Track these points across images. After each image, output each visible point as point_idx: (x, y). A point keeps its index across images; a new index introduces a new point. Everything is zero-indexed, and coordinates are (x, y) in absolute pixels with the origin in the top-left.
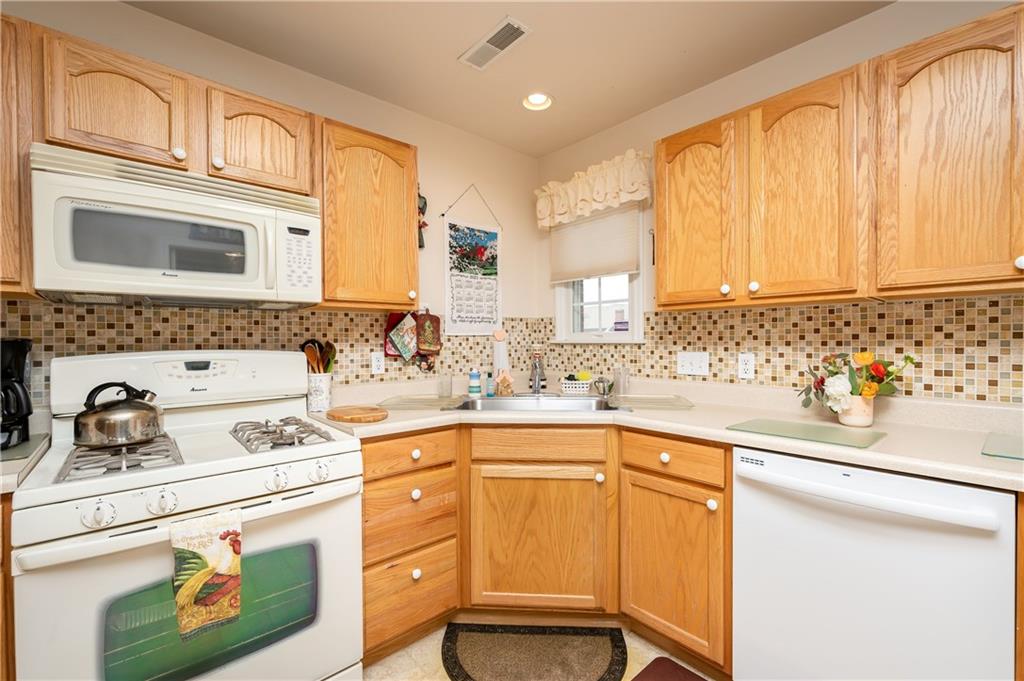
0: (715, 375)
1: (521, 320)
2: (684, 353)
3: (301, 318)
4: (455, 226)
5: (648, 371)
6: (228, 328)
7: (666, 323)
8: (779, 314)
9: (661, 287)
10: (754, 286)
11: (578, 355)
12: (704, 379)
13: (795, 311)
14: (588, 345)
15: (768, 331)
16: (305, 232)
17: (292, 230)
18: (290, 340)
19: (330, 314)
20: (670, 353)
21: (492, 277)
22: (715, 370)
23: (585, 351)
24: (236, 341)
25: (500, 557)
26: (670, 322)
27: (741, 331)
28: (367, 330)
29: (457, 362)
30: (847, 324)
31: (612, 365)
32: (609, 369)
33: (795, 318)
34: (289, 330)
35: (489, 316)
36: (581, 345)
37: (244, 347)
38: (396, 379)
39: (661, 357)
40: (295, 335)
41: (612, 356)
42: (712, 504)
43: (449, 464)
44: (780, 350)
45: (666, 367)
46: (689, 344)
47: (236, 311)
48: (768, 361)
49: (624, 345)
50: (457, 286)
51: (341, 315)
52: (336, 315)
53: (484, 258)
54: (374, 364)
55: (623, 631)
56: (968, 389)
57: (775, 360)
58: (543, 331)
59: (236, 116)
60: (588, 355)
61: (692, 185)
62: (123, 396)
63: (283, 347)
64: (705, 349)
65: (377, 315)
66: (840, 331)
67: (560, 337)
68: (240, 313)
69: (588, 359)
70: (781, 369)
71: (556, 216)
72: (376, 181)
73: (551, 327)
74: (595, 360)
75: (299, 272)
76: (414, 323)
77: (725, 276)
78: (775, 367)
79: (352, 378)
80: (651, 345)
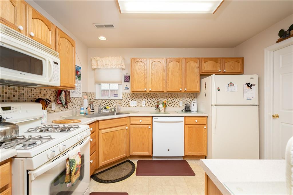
0: (138, 106)
2: (132, 101)
3: (31, 90)
5: (123, 105)
6: (6, 93)
7: (127, 95)
8: (149, 94)
9: (133, 88)
10: (150, 89)
11: (103, 102)
12: (136, 107)
14: (106, 100)
15: (147, 97)
16: (57, 63)
17: (54, 62)
18: (28, 98)
19: (40, 89)
20: (128, 101)
21: (80, 80)
23: (105, 101)
24: (9, 98)
25: (106, 152)
26: (129, 95)
27: (143, 97)
28: (50, 95)
29: (72, 105)
30: (159, 96)
31: (114, 105)
32: (113, 106)
33: (152, 95)
34: (28, 94)
35: (79, 91)
36: (104, 100)
38: (58, 111)
39: (126, 102)
40: (30, 96)
41: (114, 102)
42: (150, 127)
44: (149, 101)
45: (127, 105)
46: (133, 99)
47: (9, 86)
48: (147, 103)
49: (117, 100)
52: (42, 89)
53: (78, 74)
54: (53, 106)
55: (129, 160)
56: (172, 106)
57: (148, 102)
58: (91, 96)
59: (35, 18)
60: (106, 102)
63: (26, 101)
64: (136, 101)
65: (53, 90)
66: (158, 97)
67: (97, 98)
68: (10, 87)
69: (106, 103)
70: (149, 104)
71: (99, 66)
73: (94, 95)
74: (109, 104)
75: (56, 77)
76: (64, 93)
77: (145, 87)
78: (148, 104)
80: (124, 100)
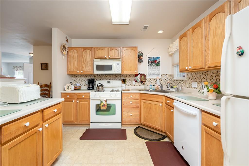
0: (198, 87)
1: (166, 75)
2: (193, 82)
4: (149, 57)
5: (187, 86)
6: (113, 77)
7: (190, 75)
8: (209, 72)
9: (180, 68)
10: (190, 67)
12: (196, 88)
13: (211, 72)
14: (178, 80)
15: (207, 77)
16: (119, 64)
17: (117, 64)
20: (191, 82)
21: (158, 66)
22: (198, 86)
25: (145, 117)
27: (202, 77)
28: (132, 77)
29: (150, 83)
33: (211, 74)
35: (158, 74)
37: (115, 80)
38: (137, 85)
39: (189, 83)
41: (182, 83)
42: (172, 111)
43: (138, 99)
45: (190, 85)
46: (194, 80)
49: (184, 80)
50: (150, 69)
51: (128, 75)
53: (156, 63)
54: (133, 83)
59: (112, 50)
60: (178, 82)
61: (183, 46)
62: (101, 85)
64: (196, 81)
65: (134, 75)
67: (175, 79)
72: (130, 54)
73: (173, 76)
75: (118, 70)
76: (140, 76)
77: (187, 65)
79: (130, 85)
80: (188, 80)
